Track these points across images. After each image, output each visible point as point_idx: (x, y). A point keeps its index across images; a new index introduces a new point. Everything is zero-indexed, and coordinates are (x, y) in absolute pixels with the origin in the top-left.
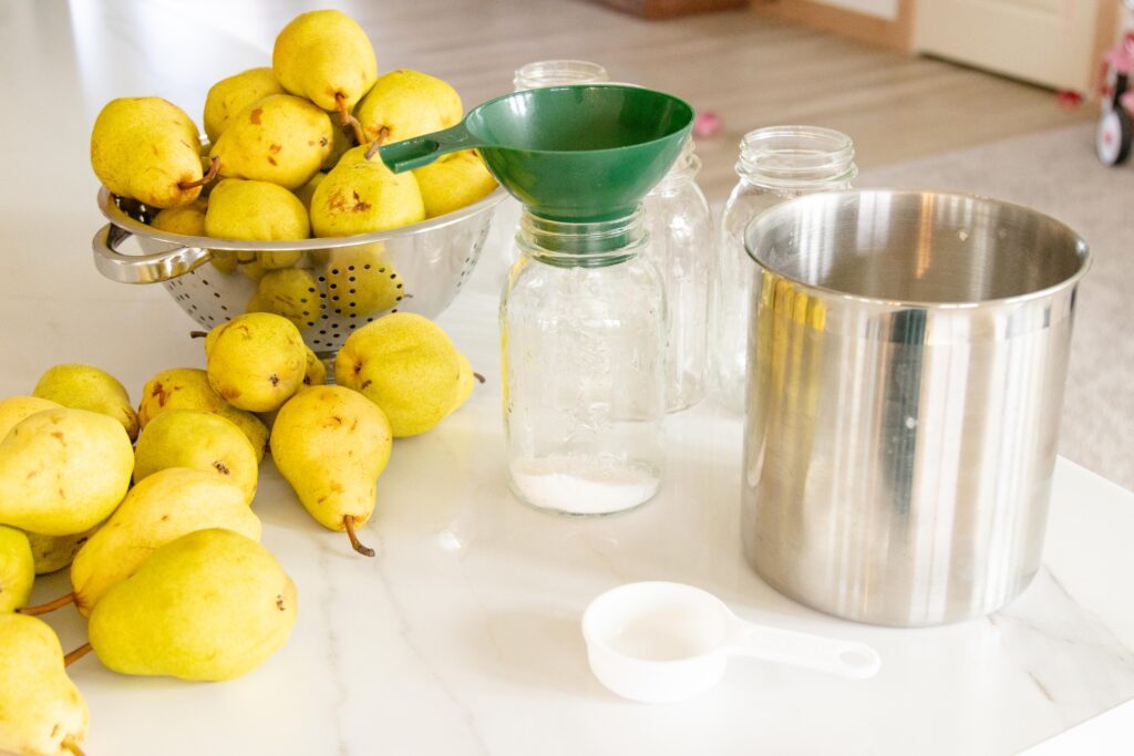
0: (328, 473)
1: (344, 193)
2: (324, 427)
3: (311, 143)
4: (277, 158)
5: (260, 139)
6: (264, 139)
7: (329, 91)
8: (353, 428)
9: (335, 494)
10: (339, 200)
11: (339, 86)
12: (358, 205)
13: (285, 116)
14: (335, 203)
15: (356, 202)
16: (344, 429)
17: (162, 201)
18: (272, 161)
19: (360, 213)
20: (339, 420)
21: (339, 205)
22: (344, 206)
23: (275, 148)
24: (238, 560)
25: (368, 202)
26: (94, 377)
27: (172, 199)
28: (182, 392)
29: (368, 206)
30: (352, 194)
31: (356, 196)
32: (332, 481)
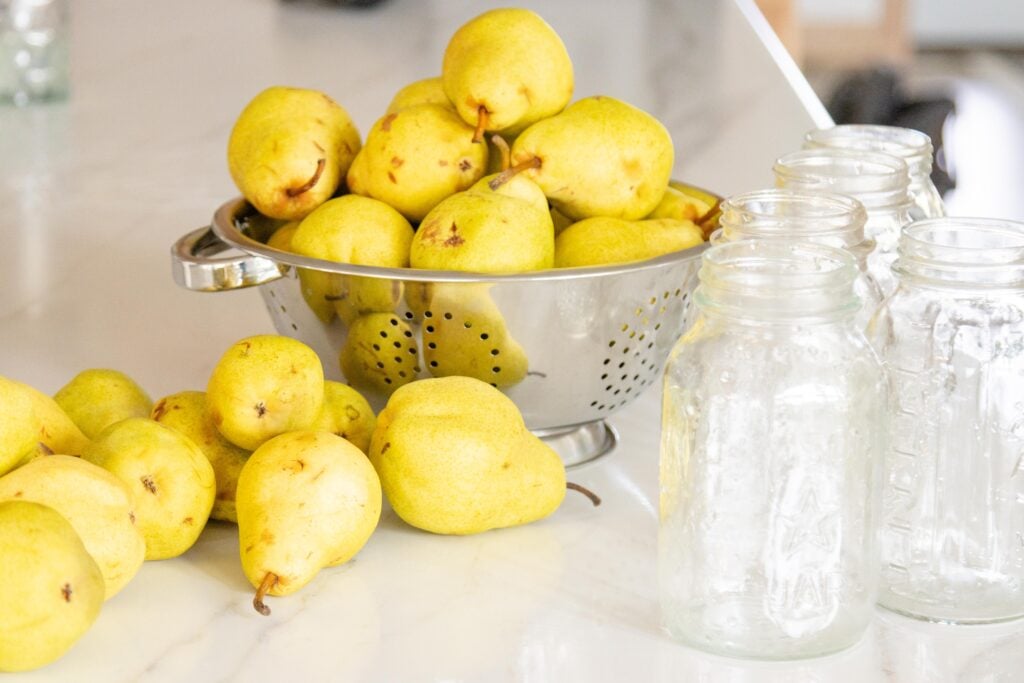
0: (266, 520)
1: (442, 222)
2: (284, 469)
3: (443, 163)
4: (398, 174)
5: (383, 148)
6: (388, 148)
7: (470, 102)
8: (315, 478)
9: (262, 544)
10: (433, 230)
11: (481, 97)
12: (452, 239)
13: (417, 125)
14: (429, 233)
15: (451, 234)
16: (304, 476)
17: (266, 206)
18: (392, 178)
19: (450, 247)
20: (302, 465)
21: (432, 235)
22: (437, 237)
23: (397, 162)
24: (31, 531)
25: (463, 237)
26: (116, 386)
27: (275, 206)
28: (180, 412)
29: (462, 242)
30: (450, 225)
31: (454, 228)
32: (266, 530)
